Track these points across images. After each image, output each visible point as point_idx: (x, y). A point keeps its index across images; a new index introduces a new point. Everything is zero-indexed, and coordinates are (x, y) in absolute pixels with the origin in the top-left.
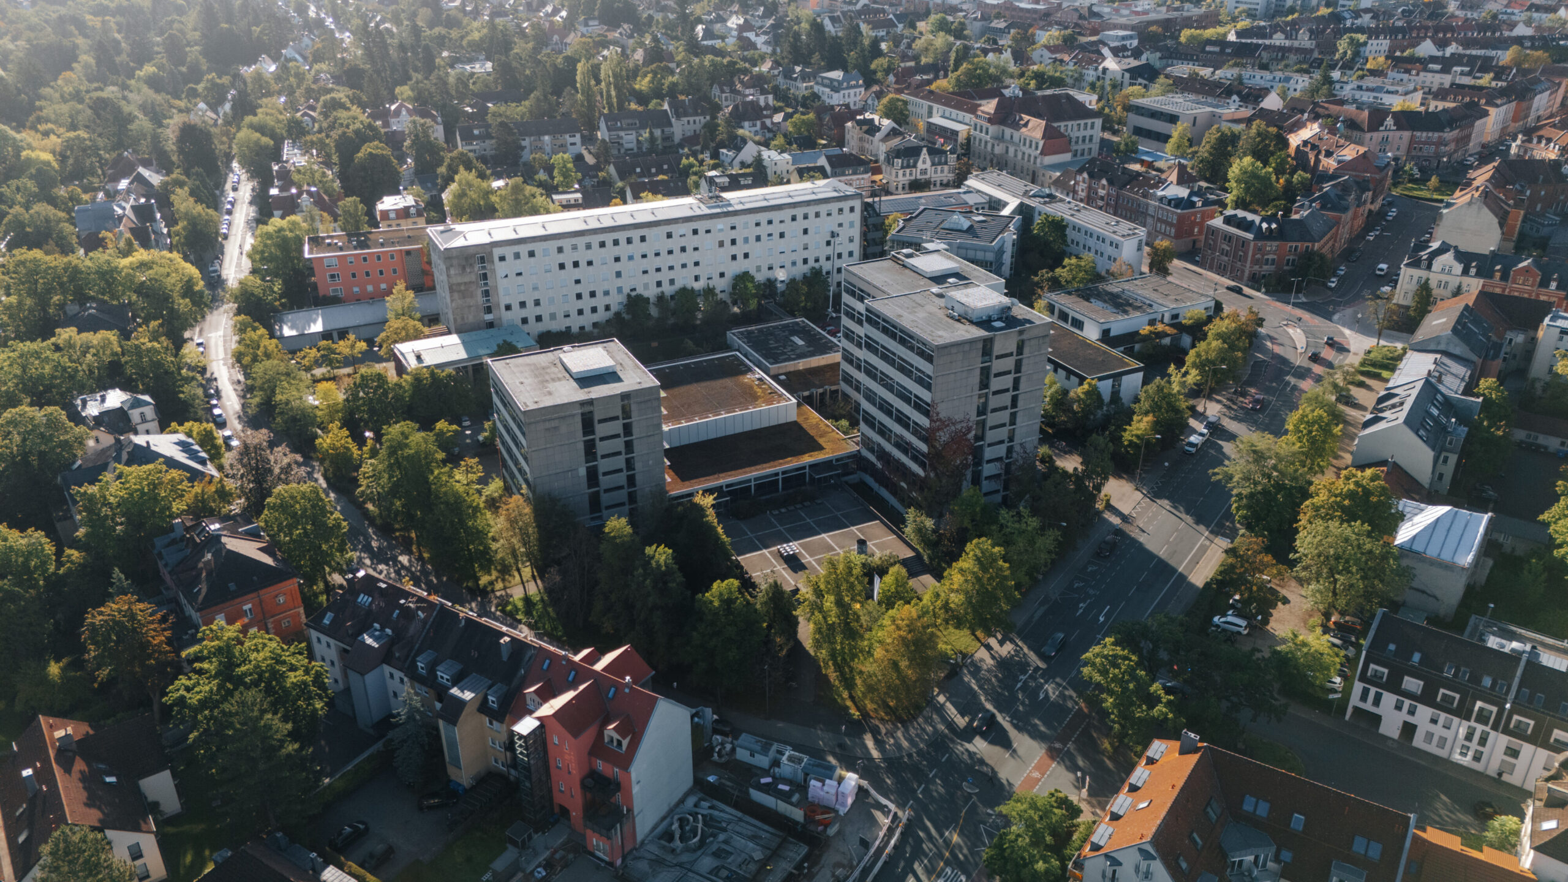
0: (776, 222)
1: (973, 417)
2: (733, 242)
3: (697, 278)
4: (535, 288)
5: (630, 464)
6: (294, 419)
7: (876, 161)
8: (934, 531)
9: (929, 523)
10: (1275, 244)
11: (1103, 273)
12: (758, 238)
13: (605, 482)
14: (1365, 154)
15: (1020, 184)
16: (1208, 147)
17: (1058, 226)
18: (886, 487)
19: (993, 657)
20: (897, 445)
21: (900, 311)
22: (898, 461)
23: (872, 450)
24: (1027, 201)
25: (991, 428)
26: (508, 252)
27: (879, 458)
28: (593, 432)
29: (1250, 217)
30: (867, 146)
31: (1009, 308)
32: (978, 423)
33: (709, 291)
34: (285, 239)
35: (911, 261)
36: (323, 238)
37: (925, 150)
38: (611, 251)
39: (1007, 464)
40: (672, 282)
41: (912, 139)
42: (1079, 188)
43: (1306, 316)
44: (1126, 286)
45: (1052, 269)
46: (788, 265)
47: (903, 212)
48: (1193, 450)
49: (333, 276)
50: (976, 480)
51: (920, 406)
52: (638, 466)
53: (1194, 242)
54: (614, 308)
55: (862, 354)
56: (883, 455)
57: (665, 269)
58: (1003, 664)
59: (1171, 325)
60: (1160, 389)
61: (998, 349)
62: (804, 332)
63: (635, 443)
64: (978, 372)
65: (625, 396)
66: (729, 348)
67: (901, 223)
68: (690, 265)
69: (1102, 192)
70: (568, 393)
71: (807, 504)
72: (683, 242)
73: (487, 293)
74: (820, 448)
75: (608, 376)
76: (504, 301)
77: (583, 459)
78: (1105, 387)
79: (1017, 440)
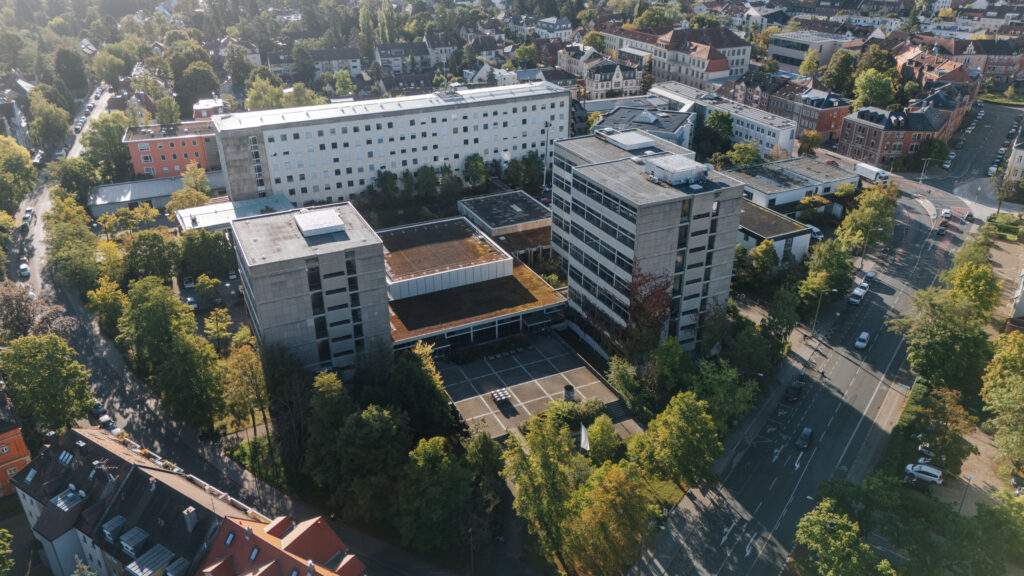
0: (500, 113)
1: (672, 273)
2: (465, 129)
3: (436, 159)
4: (300, 165)
5: (356, 315)
6: (74, 274)
7: (581, 78)
8: (635, 378)
9: (631, 371)
10: (902, 133)
11: (763, 157)
12: (486, 127)
13: (333, 332)
14: (961, 68)
15: (693, 91)
16: (835, 65)
17: (726, 120)
18: (591, 335)
19: (698, 508)
20: (601, 298)
21: (605, 176)
22: (602, 313)
23: (578, 302)
24: (699, 103)
25: (688, 283)
26: (276, 134)
27: (584, 309)
28: (319, 287)
29: (880, 112)
30: (574, 66)
31: (706, 173)
32: (675, 278)
33: (446, 170)
34: (109, 129)
35: (612, 137)
36: (141, 128)
37: (618, 68)
38: (363, 135)
39: (701, 315)
40: (415, 161)
41: (607, 60)
42: (738, 95)
43: (933, 190)
44: (785, 166)
45: (724, 152)
46: (510, 148)
47: (602, 111)
48: (857, 301)
49: (146, 158)
50: (673, 331)
51: (623, 262)
52: (364, 317)
53: (831, 134)
54: (368, 182)
55: (571, 217)
56: (588, 306)
57: (409, 151)
58: (707, 515)
59: (824, 196)
60: (832, 248)
61: (696, 210)
62: (521, 201)
63: (361, 296)
64: (677, 231)
65: (349, 253)
66: (458, 214)
67: (601, 118)
68: (430, 147)
69: (756, 97)
70: (297, 250)
71: (520, 350)
72: (423, 129)
73: (259, 169)
74: (533, 300)
75: (338, 235)
76: (274, 176)
77: (311, 311)
78: (780, 246)
79: (711, 294)
